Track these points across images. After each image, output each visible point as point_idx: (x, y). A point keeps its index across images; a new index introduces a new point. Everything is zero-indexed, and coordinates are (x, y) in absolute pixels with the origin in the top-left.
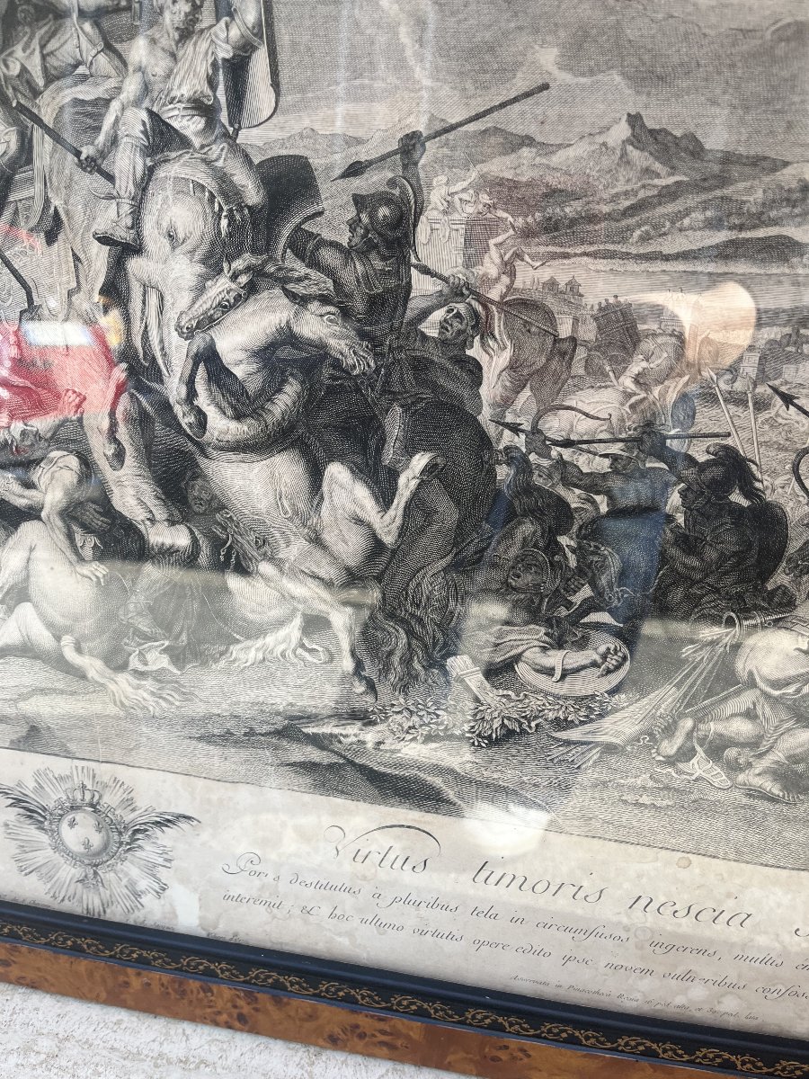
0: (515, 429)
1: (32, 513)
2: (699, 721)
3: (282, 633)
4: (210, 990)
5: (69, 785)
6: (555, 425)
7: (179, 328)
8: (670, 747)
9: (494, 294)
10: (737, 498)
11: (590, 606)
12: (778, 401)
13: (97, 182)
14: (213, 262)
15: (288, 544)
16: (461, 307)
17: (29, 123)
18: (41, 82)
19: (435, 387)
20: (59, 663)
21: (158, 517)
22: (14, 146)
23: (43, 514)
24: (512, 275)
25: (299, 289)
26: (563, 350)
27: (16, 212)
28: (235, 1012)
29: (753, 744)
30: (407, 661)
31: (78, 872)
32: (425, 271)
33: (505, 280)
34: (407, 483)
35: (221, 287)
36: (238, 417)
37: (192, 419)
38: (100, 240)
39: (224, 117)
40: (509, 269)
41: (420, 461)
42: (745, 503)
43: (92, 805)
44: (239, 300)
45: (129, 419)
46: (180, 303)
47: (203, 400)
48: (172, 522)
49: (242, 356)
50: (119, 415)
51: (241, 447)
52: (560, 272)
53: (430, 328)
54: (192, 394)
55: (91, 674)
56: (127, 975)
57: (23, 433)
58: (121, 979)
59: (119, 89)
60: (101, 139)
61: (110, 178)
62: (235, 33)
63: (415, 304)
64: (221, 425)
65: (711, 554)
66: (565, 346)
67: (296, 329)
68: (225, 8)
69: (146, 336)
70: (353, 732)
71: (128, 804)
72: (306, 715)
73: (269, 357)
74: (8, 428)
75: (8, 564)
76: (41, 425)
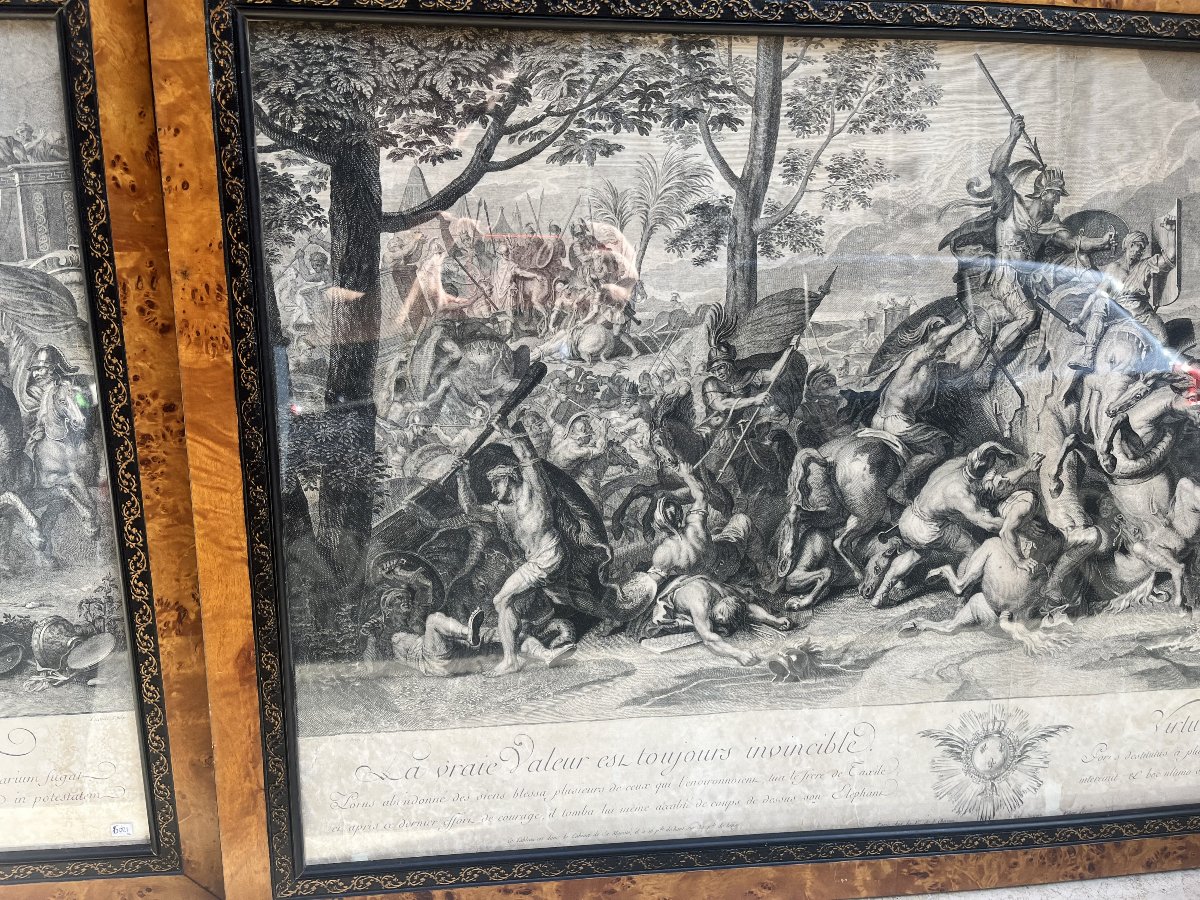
1: (994, 533)
3: (1142, 587)
4: (1075, 852)
5: (986, 720)
7: (1108, 413)
13: (1077, 337)
14: (1134, 374)
15: (1153, 529)
17: (1042, 307)
18: (1052, 286)
20: (996, 631)
21: (1077, 523)
22: (1030, 320)
23: (1001, 533)
25: (1179, 385)
27: (1025, 355)
28: (1087, 863)
31: (979, 787)
35: (1137, 387)
36: (1135, 458)
37: (1108, 462)
38: (1071, 367)
39: (1151, 302)
43: (999, 732)
44: (1147, 393)
45: (1070, 466)
46: (1111, 398)
47: (1116, 452)
48: (1086, 526)
49: (1144, 423)
50: (1065, 465)
51: (1133, 476)
54: (1110, 447)
55: (1017, 636)
56: (1016, 857)
57: (1001, 482)
58: (1014, 860)
60: (1082, 314)
61: (1084, 334)
62: (1161, 261)
64: (1125, 464)
67: (1174, 407)
68: (1157, 249)
69: (1087, 418)
70: (1177, 643)
71: (1024, 726)
72: (1150, 638)
73: (1158, 423)
74: (992, 480)
75: (971, 567)
76: (1012, 476)
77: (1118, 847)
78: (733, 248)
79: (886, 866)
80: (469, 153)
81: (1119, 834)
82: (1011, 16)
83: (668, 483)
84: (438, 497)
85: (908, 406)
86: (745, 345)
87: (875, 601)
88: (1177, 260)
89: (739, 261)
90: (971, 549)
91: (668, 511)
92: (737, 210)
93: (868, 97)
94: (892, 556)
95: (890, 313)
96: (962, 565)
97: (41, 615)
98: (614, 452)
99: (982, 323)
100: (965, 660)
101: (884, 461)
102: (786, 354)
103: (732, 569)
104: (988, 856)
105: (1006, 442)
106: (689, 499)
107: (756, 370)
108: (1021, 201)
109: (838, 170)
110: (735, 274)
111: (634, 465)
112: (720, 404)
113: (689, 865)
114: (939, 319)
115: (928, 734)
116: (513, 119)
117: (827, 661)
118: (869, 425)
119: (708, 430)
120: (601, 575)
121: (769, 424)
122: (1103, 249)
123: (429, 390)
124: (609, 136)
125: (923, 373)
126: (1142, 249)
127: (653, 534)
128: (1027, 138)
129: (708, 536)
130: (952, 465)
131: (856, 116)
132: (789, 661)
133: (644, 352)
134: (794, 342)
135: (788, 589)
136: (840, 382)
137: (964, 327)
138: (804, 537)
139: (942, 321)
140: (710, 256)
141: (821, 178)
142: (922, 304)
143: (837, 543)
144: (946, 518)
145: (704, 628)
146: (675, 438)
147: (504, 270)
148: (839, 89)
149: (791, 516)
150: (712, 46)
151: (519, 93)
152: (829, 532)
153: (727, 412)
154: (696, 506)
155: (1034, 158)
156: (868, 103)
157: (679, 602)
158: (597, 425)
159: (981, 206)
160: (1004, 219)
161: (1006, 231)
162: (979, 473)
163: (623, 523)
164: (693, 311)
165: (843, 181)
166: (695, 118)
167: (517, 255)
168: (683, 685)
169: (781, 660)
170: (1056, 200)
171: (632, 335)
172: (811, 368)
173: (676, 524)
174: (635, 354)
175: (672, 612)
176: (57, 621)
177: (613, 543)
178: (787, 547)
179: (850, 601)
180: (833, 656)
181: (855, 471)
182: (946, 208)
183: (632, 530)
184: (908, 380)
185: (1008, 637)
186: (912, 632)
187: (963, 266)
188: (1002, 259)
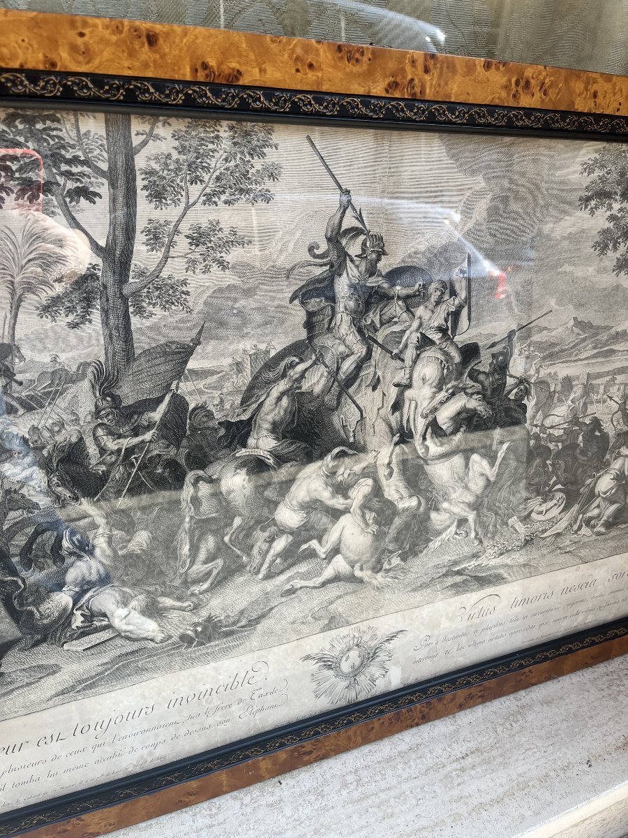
0: (536, 426)
1: (346, 511)
2: (584, 513)
3: (449, 530)
4: (411, 710)
5: (348, 639)
6: (548, 423)
7: (422, 417)
8: (575, 527)
9: (533, 381)
10: (597, 433)
11: (555, 484)
12: (609, 399)
13: (398, 363)
14: (439, 386)
15: (455, 491)
16: (522, 387)
17: (372, 343)
18: (379, 326)
19: (511, 416)
20: (352, 579)
21: (404, 495)
22: (364, 353)
23: (351, 510)
24: (538, 373)
25: (470, 391)
26: (551, 395)
27: (362, 380)
28: (420, 715)
29: (598, 517)
30: (495, 526)
31: (345, 683)
32: (511, 376)
33: (536, 375)
34: (501, 455)
35: (443, 395)
36: (441, 446)
37: (423, 450)
38: (395, 386)
39: (449, 332)
40: (538, 371)
41: (505, 446)
42: (599, 434)
43: (357, 645)
44: (448, 399)
45: (397, 457)
46: (425, 405)
47: (428, 442)
48: (410, 496)
49: (447, 420)
50: (394, 456)
51: (440, 457)
52: (552, 370)
53: (512, 397)
54: (424, 440)
55: (366, 579)
56: (373, 723)
57: (349, 475)
58: (371, 726)
59: (410, 326)
60: (401, 346)
61: (403, 360)
62: (457, 302)
63: (507, 388)
64: (434, 450)
65: (590, 454)
66: (553, 394)
67: (467, 406)
68: (453, 293)
69: (408, 420)
70: (474, 563)
71: (374, 637)
72: (456, 563)
73: (456, 419)
74: (343, 474)
75: (331, 538)
76: (357, 468)
77: (440, 700)
78: (105, 312)
79: (282, 755)
81: (441, 692)
82: (334, 105)
83: (71, 516)
85: (275, 428)
86: (129, 393)
87: (261, 576)
88: (468, 300)
89: (112, 321)
90: (330, 526)
91: (74, 539)
92: (106, 276)
93: (217, 173)
94: (271, 540)
95: (254, 357)
96: (325, 537)
99: (328, 359)
100: (332, 603)
101: (258, 471)
102: (167, 398)
103: (139, 575)
104: (354, 728)
105: (351, 446)
106: (94, 526)
107: (142, 413)
108: (352, 261)
109: (198, 238)
110: (111, 335)
111: (36, 506)
112: (112, 445)
113: (128, 796)
114: (294, 358)
115: (307, 658)
117: (226, 626)
118: (245, 446)
119: (104, 468)
120: (16, 602)
121: (159, 456)
122: (414, 296)
125: (285, 401)
126: (443, 293)
127: (63, 560)
128: (354, 209)
129: (115, 551)
130: (311, 467)
131: (208, 190)
132: (196, 631)
133: (29, 408)
134: (173, 386)
135: (189, 580)
136: (218, 416)
137: (315, 363)
138: (199, 540)
139: (297, 360)
140: (85, 318)
141: (182, 244)
142: (279, 348)
143: (227, 539)
144: (311, 506)
145: (120, 623)
146: (73, 479)
148: (189, 166)
149: (187, 526)
150: (58, 121)
153: (119, 450)
154: (101, 530)
155: (361, 226)
156: (218, 179)
157: (94, 608)
159: (321, 266)
160: (340, 275)
161: (342, 286)
162: (333, 470)
163: (32, 556)
164: (74, 369)
165: (202, 248)
166: (50, 191)
168: (106, 670)
169: (189, 632)
170: (378, 259)
171: (16, 395)
172: (192, 406)
173: (84, 548)
174: (21, 411)
175: (90, 616)
177: (23, 574)
178: (186, 549)
179: (239, 579)
180: (231, 620)
181: (236, 482)
182: (293, 269)
183: (42, 560)
184: (274, 407)
185: (361, 581)
186: (292, 591)
187: (310, 315)
188: (340, 307)
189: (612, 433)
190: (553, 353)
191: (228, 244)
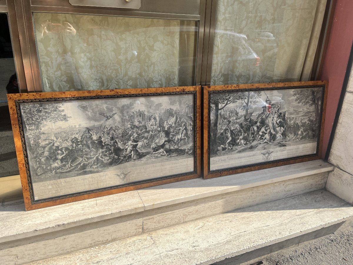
1: (267, 133)
2: (297, 137)
5: (267, 151)
6: (291, 123)
8: (296, 139)
9: (288, 117)
11: (292, 132)
12: (299, 120)
13: (273, 115)
14: (277, 118)
15: (279, 132)
18: (271, 110)
20: (267, 143)
26: (291, 119)
28: (276, 165)
29: (299, 138)
31: (266, 158)
32: (286, 117)
38: (272, 118)
39: (278, 111)
42: (298, 125)
43: (268, 153)
50: (272, 127)
52: (291, 116)
53: (286, 119)
59: (274, 111)
65: (297, 128)
68: (278, 107)
70: (282, 143)
71: (270, 152)
72: (280, 142)
73: (279, 122)
74: (266, 128)
75: (265, 137)
76: (268, 128)
77: (279, 164)
78: (246, 109)
80: (226, 103)
82: (267, 89)
83: (240, 131)
84: (222, 134)
85: (260, 122)
86: (247, 118)
87: (257, 141)
88: (280, 108)
90: (265, 135)
92: (246, 106)
94: (259, 136)
97: (187, 148)
98: (236, 129)
100: (265, 146)
101: (258, 127)
102: (250, 118)
103: (246, 139)
104: (267, 165)
105: (267, 125)
106: (242, 132)
107: (248, 120)
108: (268, 103)
110: (246, 112)
111: (238, 129)
112: (245, 123)
113: (242, 169)
114: (262, 114)
115: (262, 153)
116: (229, 100)
118: (257, 124)
119: (244, 126)
121: (249, 125)
122: (274, 107)
123: (222, 124)
124: (236, 101)
129: (244, 136)
130: (263, 127)
133: (239, 119)
135: (250, 140)
136: (254, 121)
137: (264, 115)
138: (251, 135)
140: (244, 110)
141: (253, 103)
144: (263, 132)
145: (243, 145)
146: (241, 127)
147: (228, 113)
148: (254, 95)
149: (250, 133)
150: (244, 93)
151: (230, 98)
152: (253, 134)
158: (235, 126)
162: (265, 128)
163: (237, 135)
164: (243, 115)
166: (243, 98)
167: (229, 111)
168: (242, 150)
170: (271, 103)
172: (252, 119)
173: (241, 135)
175: (241, 143)
176: (188, 149)
177: (236, 137)
180: (254, 146)
181: (255, 128)
184: (260, 120)
185: (268, 143)
186: (260, 143)
187: (264, 109)
188: (267, 108)
189: (300, 125)
190: (291, 114)
191: (256, 103)
